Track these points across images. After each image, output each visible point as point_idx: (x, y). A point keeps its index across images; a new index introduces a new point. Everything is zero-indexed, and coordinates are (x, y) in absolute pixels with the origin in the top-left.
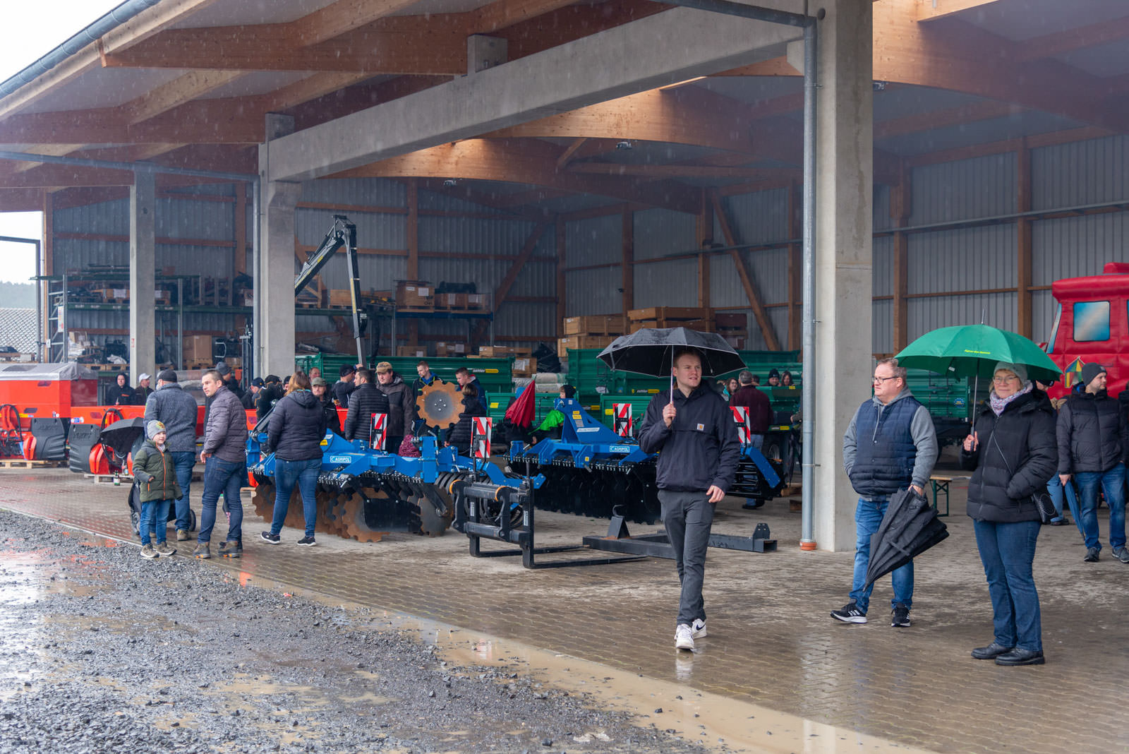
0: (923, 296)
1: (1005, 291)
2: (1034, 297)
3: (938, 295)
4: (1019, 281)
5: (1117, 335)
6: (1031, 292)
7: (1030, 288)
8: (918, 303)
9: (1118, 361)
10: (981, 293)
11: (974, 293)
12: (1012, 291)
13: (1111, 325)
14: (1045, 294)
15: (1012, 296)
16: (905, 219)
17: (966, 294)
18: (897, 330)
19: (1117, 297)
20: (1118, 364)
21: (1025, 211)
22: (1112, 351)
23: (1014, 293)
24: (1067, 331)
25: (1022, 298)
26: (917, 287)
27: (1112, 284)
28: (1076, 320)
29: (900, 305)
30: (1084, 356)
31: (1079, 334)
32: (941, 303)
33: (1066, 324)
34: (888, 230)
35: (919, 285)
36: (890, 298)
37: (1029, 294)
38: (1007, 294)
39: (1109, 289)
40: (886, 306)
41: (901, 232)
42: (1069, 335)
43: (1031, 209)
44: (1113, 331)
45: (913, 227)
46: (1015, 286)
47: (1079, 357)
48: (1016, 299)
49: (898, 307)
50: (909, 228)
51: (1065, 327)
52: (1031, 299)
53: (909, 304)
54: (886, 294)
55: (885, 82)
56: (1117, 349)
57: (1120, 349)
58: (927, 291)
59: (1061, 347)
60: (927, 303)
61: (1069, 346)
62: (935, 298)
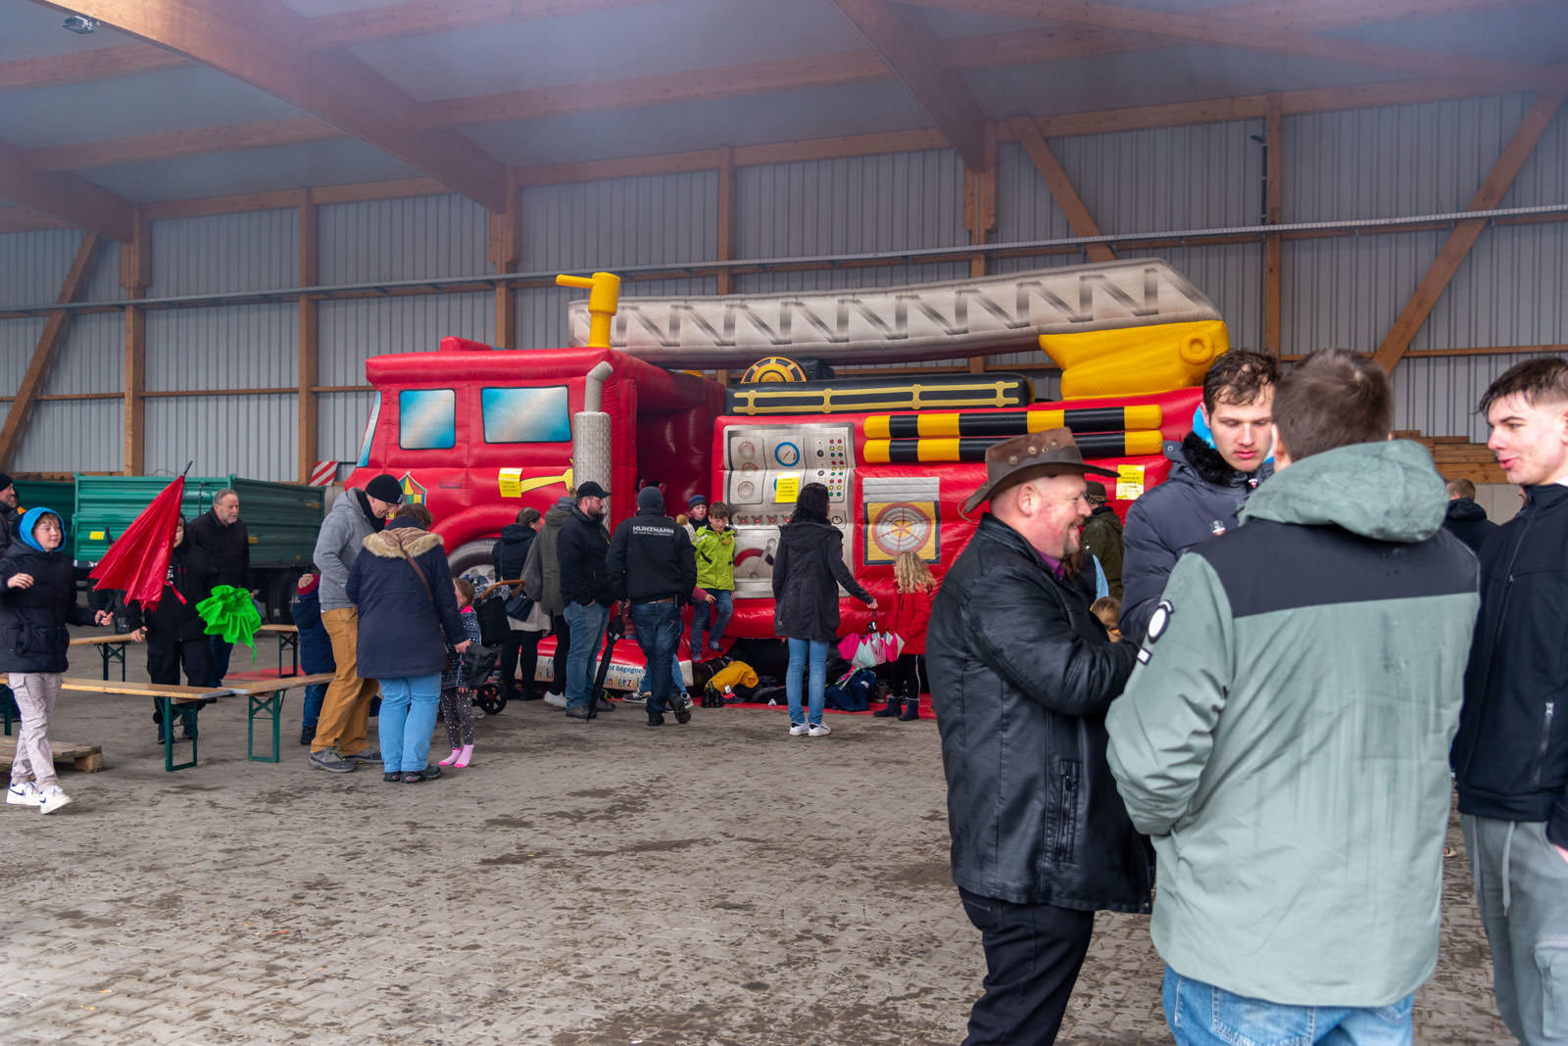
0: (167, 395)
1: (280, 392)
2: (321, 401)
3: (188, 395)
4: (301, 378)
5: (466, 441)
6: (317, 393)
7: (315, 389)
8: (160, 404)
9: (468, 479)
10: (248, 393)
11: (238, 393)
12: (291, 392)
13: (458, 425)
14: (335, 397)
15: (291, 399)
16: (142, 288)
17: (228, 394)
18: (130, 440)
19: (465, 384)
20: (467, 484)
21: (307, 286)
22: (458, 464)
23: (294, 396)
24: (390, 433)
25: (304, 401)
26: (159, 382)
27: (460, 364)
28: (404, 417)
29: (134, 405)
30: (416, 471)
31: (409, 437)
32: (192, 405)
33: (388, 422)
34: (117, 302)
35: (161, 380)
36: (120, 397)
37: (314, 395)
38: (283, 396)
39: (454, 371)
40: (114, 407)
41: (136, 306)
42: (393, 440)
43: (317, 284)
44: (459, 434)
45: (152, 300)
46: (296, 384)
47: (408, 473)
48: (296, 403)
49: (130, 408)
50: (147, 301)
51: (386, 427)
52: (317, 403)
53: (147, 405)
54: (114, 390)
55: (94, 20)
56: (465, 461)
57: (471, 462)
58: (172, 388)
59: (381, 459)
60: (172, 405)
61: (393, 455)
62: (184, 398)
